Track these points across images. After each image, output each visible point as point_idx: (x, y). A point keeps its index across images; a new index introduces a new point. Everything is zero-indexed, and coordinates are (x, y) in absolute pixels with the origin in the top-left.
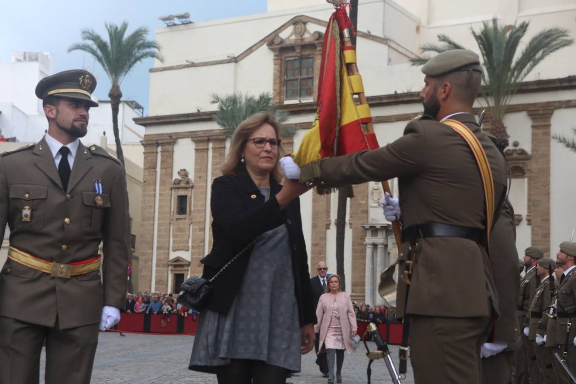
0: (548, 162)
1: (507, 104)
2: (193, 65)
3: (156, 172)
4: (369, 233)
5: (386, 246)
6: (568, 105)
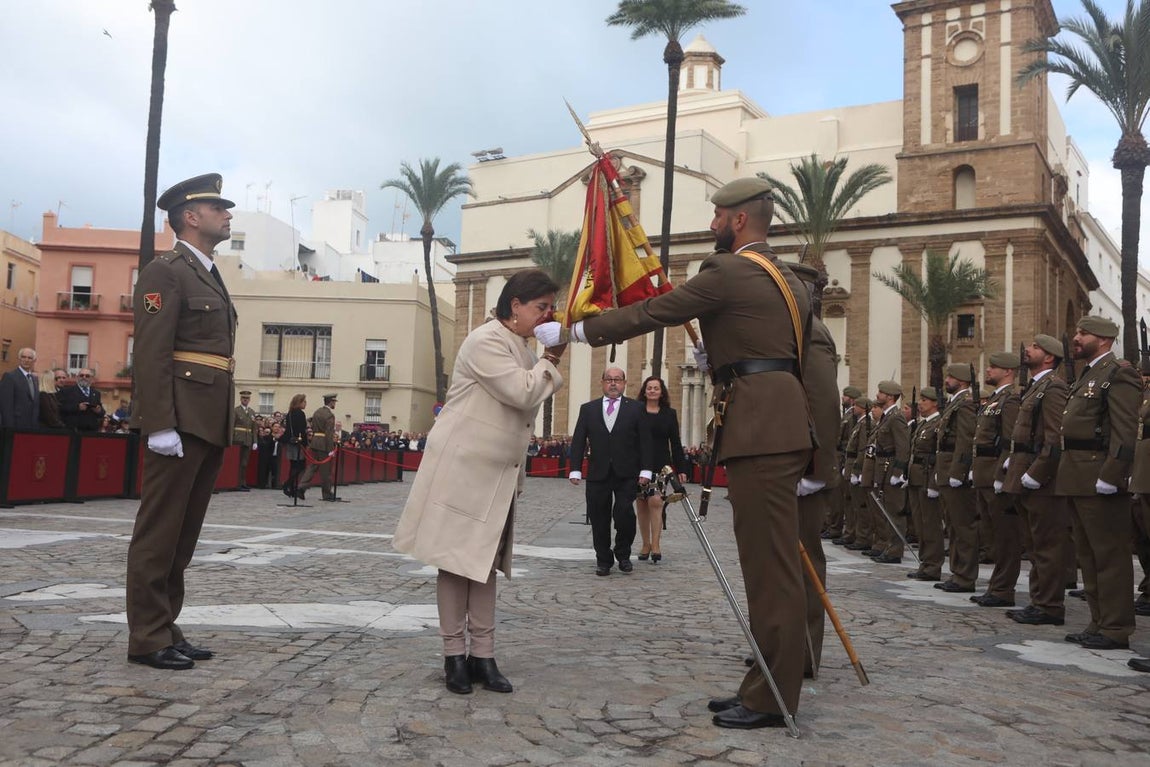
0: (868, 302)
1: (826, 241)
2: (506, 201)
3: (468, 312)
4: (686, 373)
5: (703, 386)
6: (887, 243)
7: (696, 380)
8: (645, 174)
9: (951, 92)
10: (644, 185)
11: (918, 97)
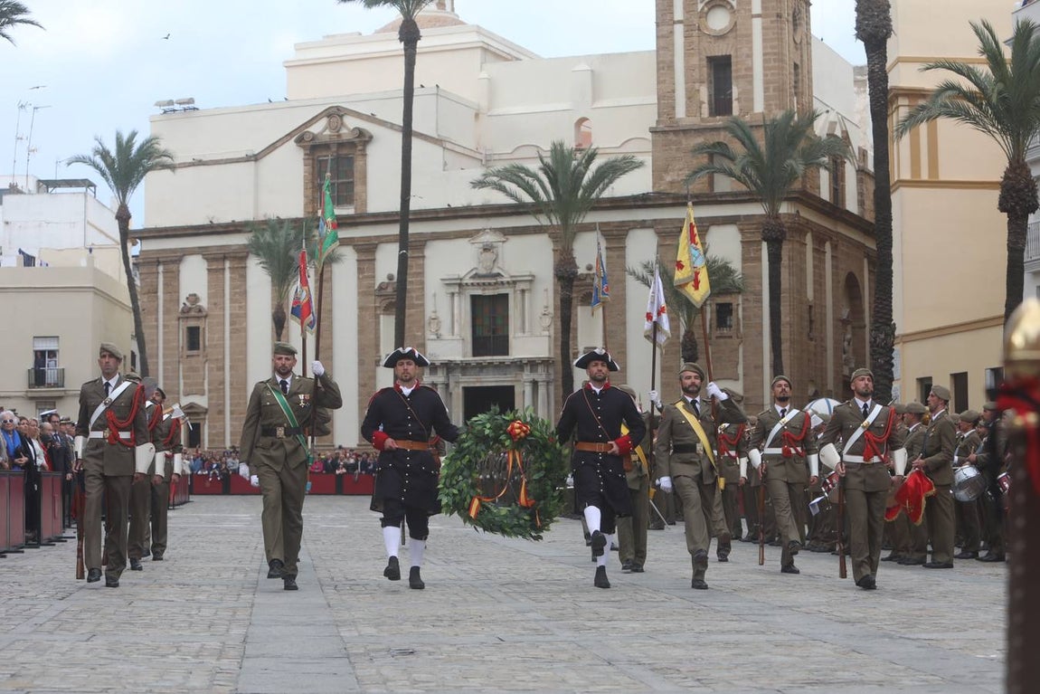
0: (624, 289)
1: (580, 222)
2: (200, 163)
3: (157, 297)
5: (447, 385)
6: (643, 225)
7: (440, 378)
8: (371, 137)
9: (705, 63)
10: (371, 150)
11: (671, 66)
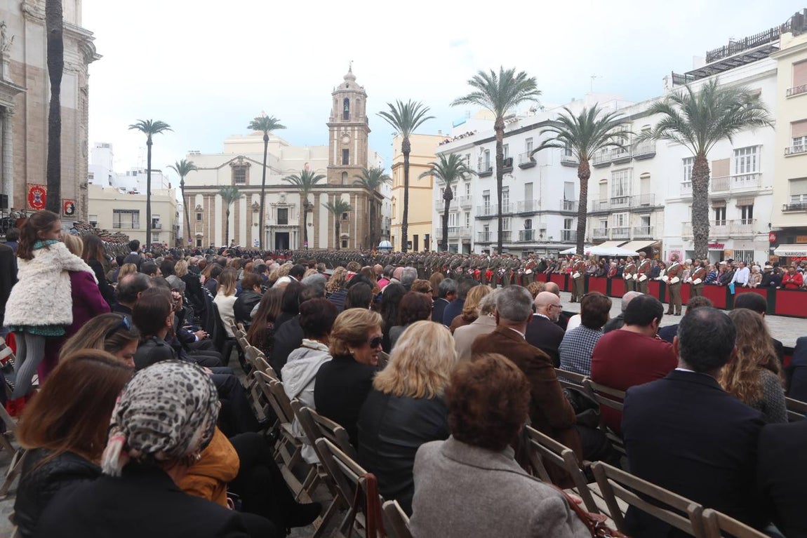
0: (319, 210)
2: (202, 169)
6: (324, 192)
7: (269, 230)
9: (342, 151)
10: (250, 168)
11: (333, 151)
